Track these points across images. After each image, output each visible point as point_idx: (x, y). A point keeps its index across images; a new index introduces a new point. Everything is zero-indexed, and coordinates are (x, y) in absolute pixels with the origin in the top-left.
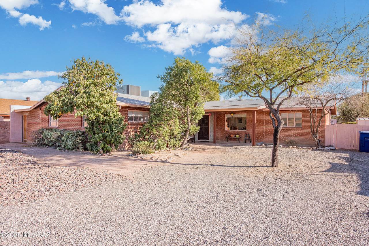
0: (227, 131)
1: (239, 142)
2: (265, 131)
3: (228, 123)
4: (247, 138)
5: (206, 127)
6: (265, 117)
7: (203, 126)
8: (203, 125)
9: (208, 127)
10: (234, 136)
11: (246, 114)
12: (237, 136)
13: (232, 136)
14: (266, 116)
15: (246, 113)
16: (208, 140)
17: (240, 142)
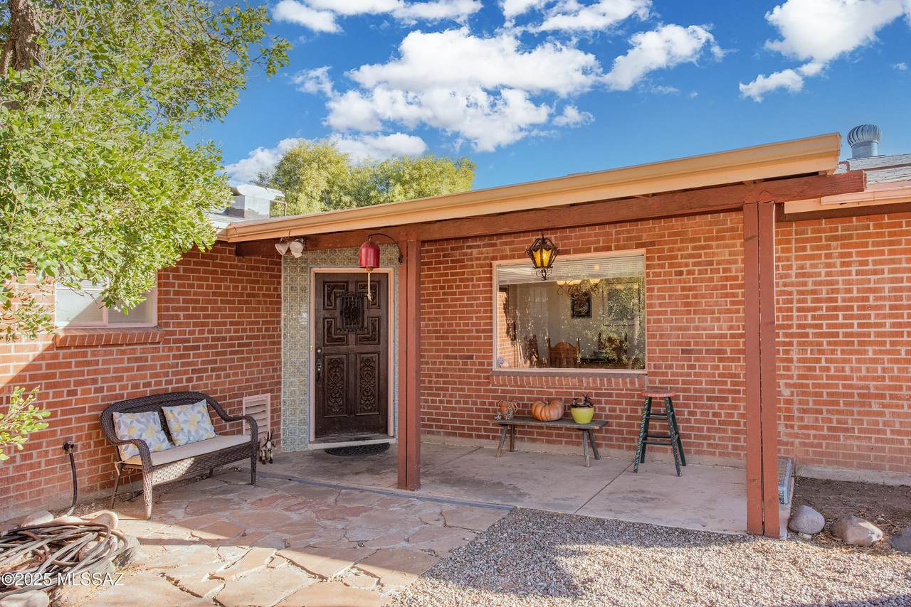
0: (509, 374)
1: (596, 456)
2: (800, 377)
3: (515, 317)
4: (656, 427)
5: (370, 348)
6: (794, 264)
7: (352, 346)
8: (352, 337)
9: (381, 348)
10: (555, 412)
11: (643, 251)
12: (583, 415)
13: (541, 411)
14: (811, 257)
15: (639, 246)
16: (386, 431)
17: (601, 451)
